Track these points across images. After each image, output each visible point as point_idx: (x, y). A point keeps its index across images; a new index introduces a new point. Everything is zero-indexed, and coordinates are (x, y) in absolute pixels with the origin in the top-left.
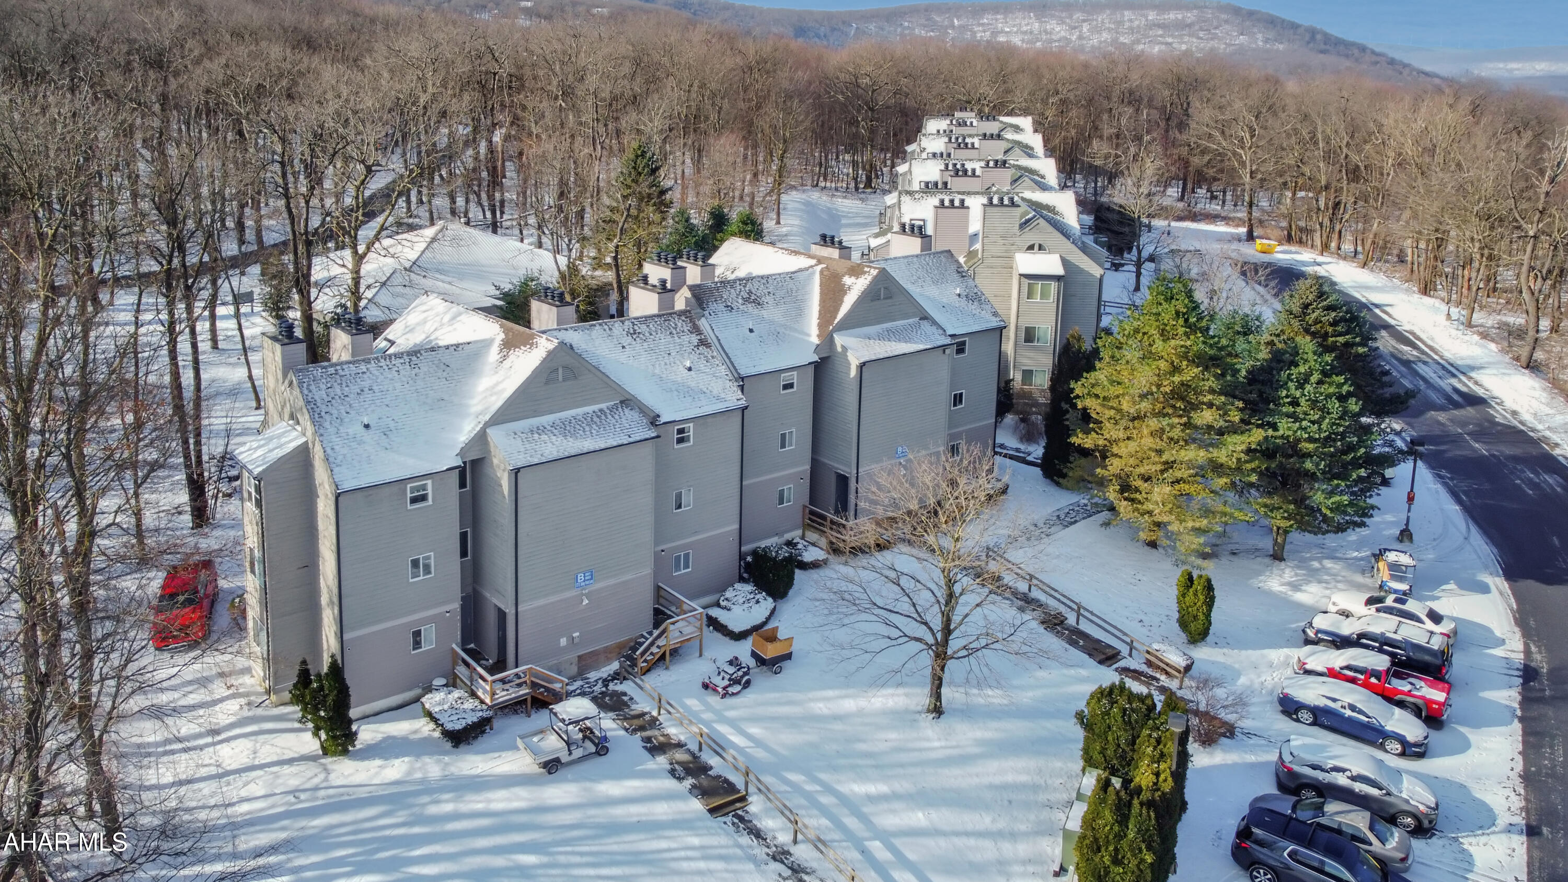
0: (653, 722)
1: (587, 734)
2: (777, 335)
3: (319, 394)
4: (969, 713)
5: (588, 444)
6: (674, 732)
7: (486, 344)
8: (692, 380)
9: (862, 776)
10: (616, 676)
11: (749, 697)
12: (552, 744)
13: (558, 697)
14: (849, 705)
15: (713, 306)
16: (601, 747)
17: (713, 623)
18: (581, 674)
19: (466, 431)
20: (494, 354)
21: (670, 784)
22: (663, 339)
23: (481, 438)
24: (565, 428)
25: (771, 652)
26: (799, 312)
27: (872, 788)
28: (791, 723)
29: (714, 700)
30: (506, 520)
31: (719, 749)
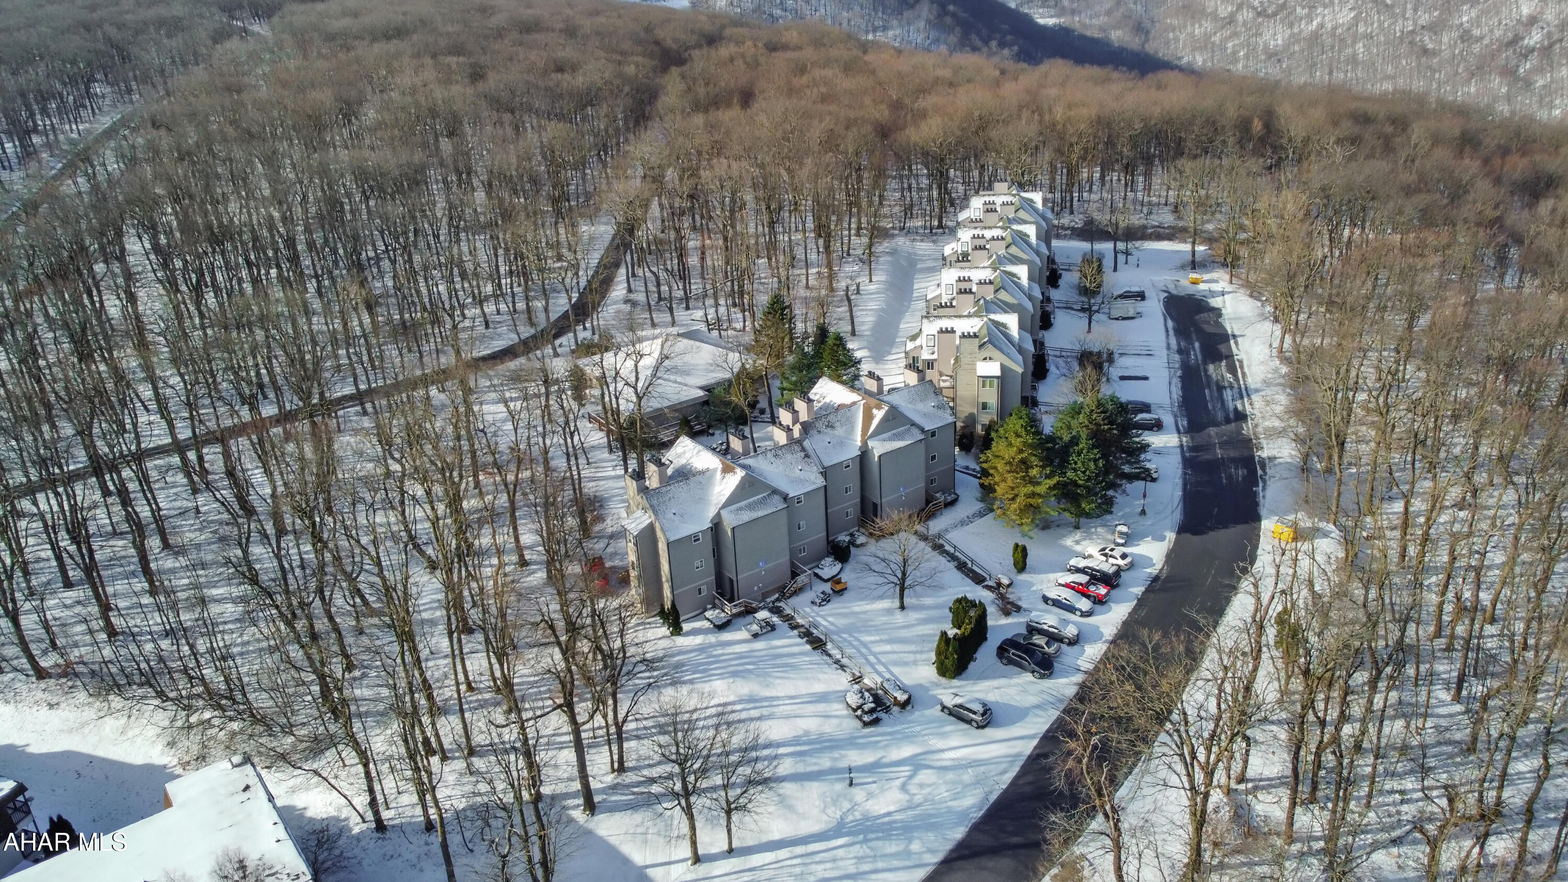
0: (792, 618)
1: (768, 624)
2: (842, 443)
3: (655, 502)
4: (915, 608)
5: (760, 513)
6: (800, 621)
7: (715, 470)
8: (802, 475)
9: (869, 633)
10: (778, 600)
11: (830, 606)
12: (755, 628)
13: (755, 611)
14: (868, 607)
15: (812, 432)
16: (773, 628)
17: (816, 575)
18: (763, 600)
19: (712, 513)
20: (719, 475)
21: (799, 640)
22: (789, 457)
23: (718, 515)
24: (750, 507)
25: (838, 587)
26: (852, 429)
27: (873, 638)
28: (845, 615)
29: (816, 608)
30: (731, 546)
31: (816, 627)
